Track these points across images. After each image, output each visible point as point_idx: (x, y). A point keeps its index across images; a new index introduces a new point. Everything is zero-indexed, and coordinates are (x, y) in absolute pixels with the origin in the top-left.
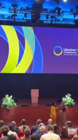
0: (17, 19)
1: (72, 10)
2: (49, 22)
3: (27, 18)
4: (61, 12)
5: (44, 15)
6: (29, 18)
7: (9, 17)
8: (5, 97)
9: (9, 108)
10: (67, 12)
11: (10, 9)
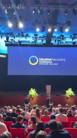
0: (37, 43)
1: (71, 36)
2: (57, 44)
3: (43, 42)
4: (64, 38)
5: (54, 40)
6: (45, 42)
7: (32, 42)
8: (30, 90)
9: (33, 97)
10: (68, 37)
11: (33, 37)
